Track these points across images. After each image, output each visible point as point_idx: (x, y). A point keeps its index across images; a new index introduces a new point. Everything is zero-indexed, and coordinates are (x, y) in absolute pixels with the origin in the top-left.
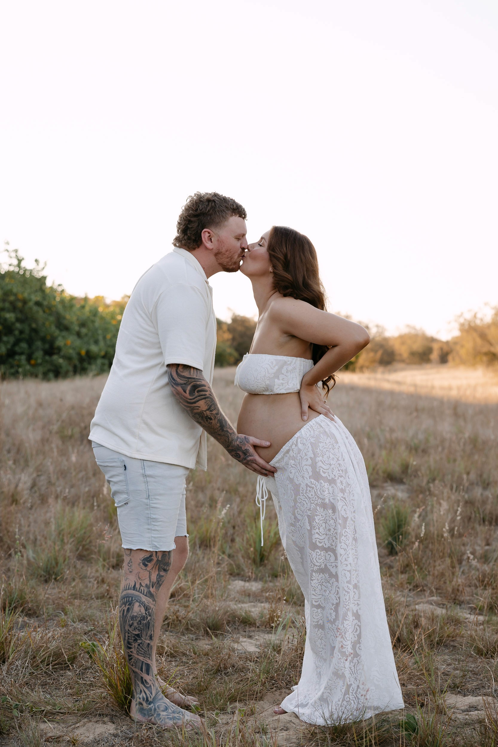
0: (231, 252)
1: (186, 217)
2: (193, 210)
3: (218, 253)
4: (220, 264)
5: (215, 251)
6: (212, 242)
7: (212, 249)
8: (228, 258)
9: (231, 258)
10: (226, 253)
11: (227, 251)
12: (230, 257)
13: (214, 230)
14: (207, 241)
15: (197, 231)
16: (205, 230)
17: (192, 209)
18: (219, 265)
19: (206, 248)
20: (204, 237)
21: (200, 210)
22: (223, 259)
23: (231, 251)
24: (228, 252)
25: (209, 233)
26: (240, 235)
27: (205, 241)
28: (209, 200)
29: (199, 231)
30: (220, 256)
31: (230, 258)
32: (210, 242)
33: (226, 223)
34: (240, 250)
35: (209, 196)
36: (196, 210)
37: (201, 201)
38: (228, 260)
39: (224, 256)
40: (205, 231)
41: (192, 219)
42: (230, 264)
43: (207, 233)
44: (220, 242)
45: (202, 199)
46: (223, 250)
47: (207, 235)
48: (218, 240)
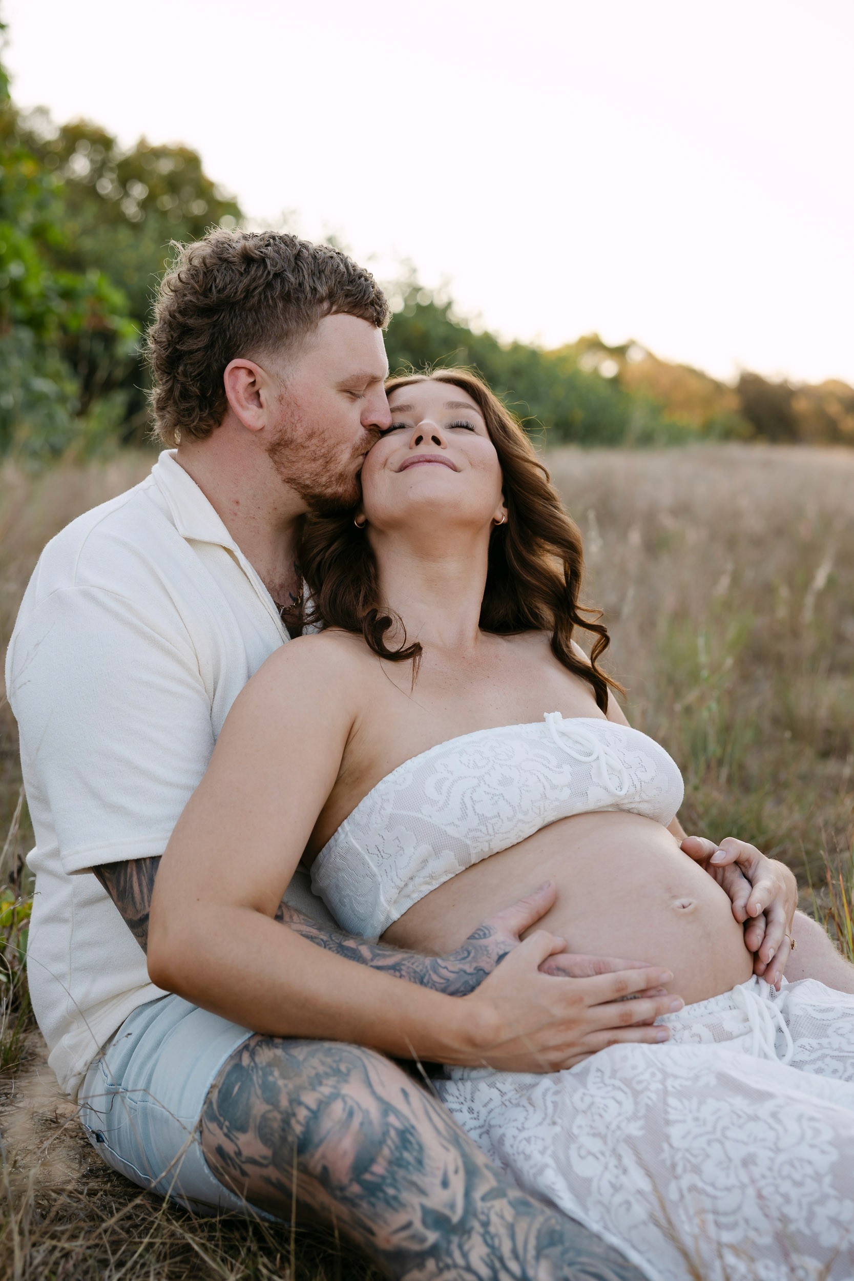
0: (324, 440)
1: (172, 316)
2: (195, 293)
3: (279, 444)
4: (289, 481)
5: (270, 437)
6: (260, 406)
7: (262, 429)
8: (315, 460)
9: (328, 460)
10: (307, 444)
11: (311, 436)
12: (324, 456)
13: (266, 363)
14: (244, 403)
15: (209, 366)
16: (235, 362)
17: (193, 288)
18: (287, 486)
19: (243, 427)
20: (234, 388)
21: (219, 292)
22: (299, 465)
23: (326, 435)
24: (314, 441)
25: (250, 373)
26: (358, 379)
27: (238, 401)
28: (248, 258)
29: (215, 367)
30: (287, 452)
31: (321, 462)
32: (253, 407)
33: (309, 338)
34: (362, 432)
35: (250, 244)
36: (207, 292)
37: (226, 261)
38: (316, 466)
39: (303, 453)
40: (237, 368)
41: (191, 322)
42: (324, 480)
43: (243, 374)
44: (288, 405)
45: (225, 255)
46: (299, 434)
47: (244, 379)
48: (281, 399)
